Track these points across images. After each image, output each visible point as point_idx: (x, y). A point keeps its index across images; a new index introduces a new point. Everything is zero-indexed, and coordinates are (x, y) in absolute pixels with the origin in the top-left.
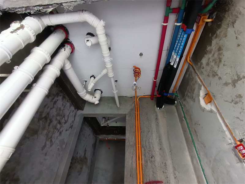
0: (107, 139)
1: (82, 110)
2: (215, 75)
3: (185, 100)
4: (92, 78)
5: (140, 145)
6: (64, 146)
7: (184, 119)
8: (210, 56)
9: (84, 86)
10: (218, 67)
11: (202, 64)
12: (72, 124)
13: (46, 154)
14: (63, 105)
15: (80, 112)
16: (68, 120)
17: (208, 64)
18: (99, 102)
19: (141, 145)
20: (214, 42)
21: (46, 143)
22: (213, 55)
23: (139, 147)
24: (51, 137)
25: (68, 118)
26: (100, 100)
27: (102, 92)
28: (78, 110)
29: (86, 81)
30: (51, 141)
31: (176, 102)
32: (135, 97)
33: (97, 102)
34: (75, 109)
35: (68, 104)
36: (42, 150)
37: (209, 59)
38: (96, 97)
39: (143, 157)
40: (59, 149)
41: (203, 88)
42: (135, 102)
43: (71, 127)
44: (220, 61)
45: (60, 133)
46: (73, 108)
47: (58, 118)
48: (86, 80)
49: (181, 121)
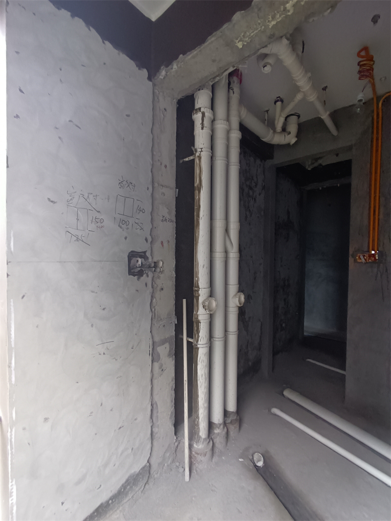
0: (320, 188)
1: (271, 157)
4: (279, 103)
5: (377, 195)
6: (262, 213)
9: (266, 122)
12: (263, 185)
13: (250, 225)
14: (247, 164)
15: (269, 163)
16: (257, 180)
18: (296, 139)
19: (379, 193)
21: (246, 214)
23: (375, 197)
24: (249, 207)
25: (257, 177)
26: (297, 136)
27: (299, 116)
28: (265, 161)
29: (267, 111)
30: (250, 211)
32: (373, 99)
33: (293, 140)
34: (261, 161)
35: (252, 159)
36: (246, 220)
38: (289, 133)
39: (382, 209)
40: (258, 217)
42: (373, 111)
43: (264, 188)
45: (255, 200)
46: (258, 162)
47: (248, 183)
48: (267, 109)
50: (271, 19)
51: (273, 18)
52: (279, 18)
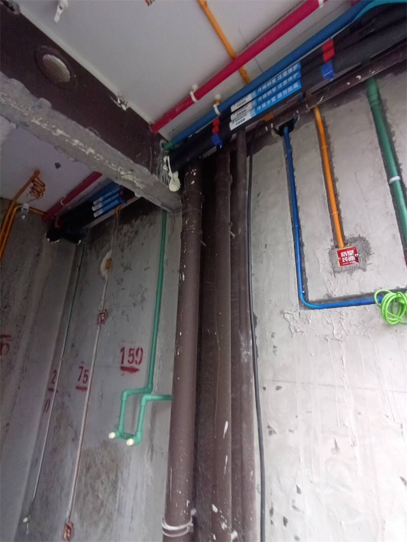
2: (122, 250)
3: (91, 248)
7: (78, 270)
8: (131, 230)
10: (127, 246)
11: (122, 228)
17: (125, 235)
20: (138, 221)
22: (132, 232)
31: (80, 241)
37: (128, 231)
41: (111, 251)
44: (131, 243)
49: (73, 269)
50: (39, 120)
51: (40, 121)
52: (44, 126)
